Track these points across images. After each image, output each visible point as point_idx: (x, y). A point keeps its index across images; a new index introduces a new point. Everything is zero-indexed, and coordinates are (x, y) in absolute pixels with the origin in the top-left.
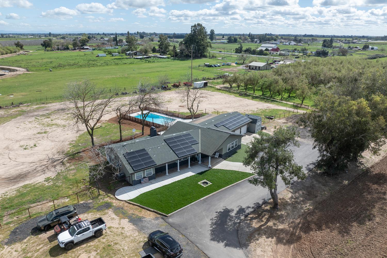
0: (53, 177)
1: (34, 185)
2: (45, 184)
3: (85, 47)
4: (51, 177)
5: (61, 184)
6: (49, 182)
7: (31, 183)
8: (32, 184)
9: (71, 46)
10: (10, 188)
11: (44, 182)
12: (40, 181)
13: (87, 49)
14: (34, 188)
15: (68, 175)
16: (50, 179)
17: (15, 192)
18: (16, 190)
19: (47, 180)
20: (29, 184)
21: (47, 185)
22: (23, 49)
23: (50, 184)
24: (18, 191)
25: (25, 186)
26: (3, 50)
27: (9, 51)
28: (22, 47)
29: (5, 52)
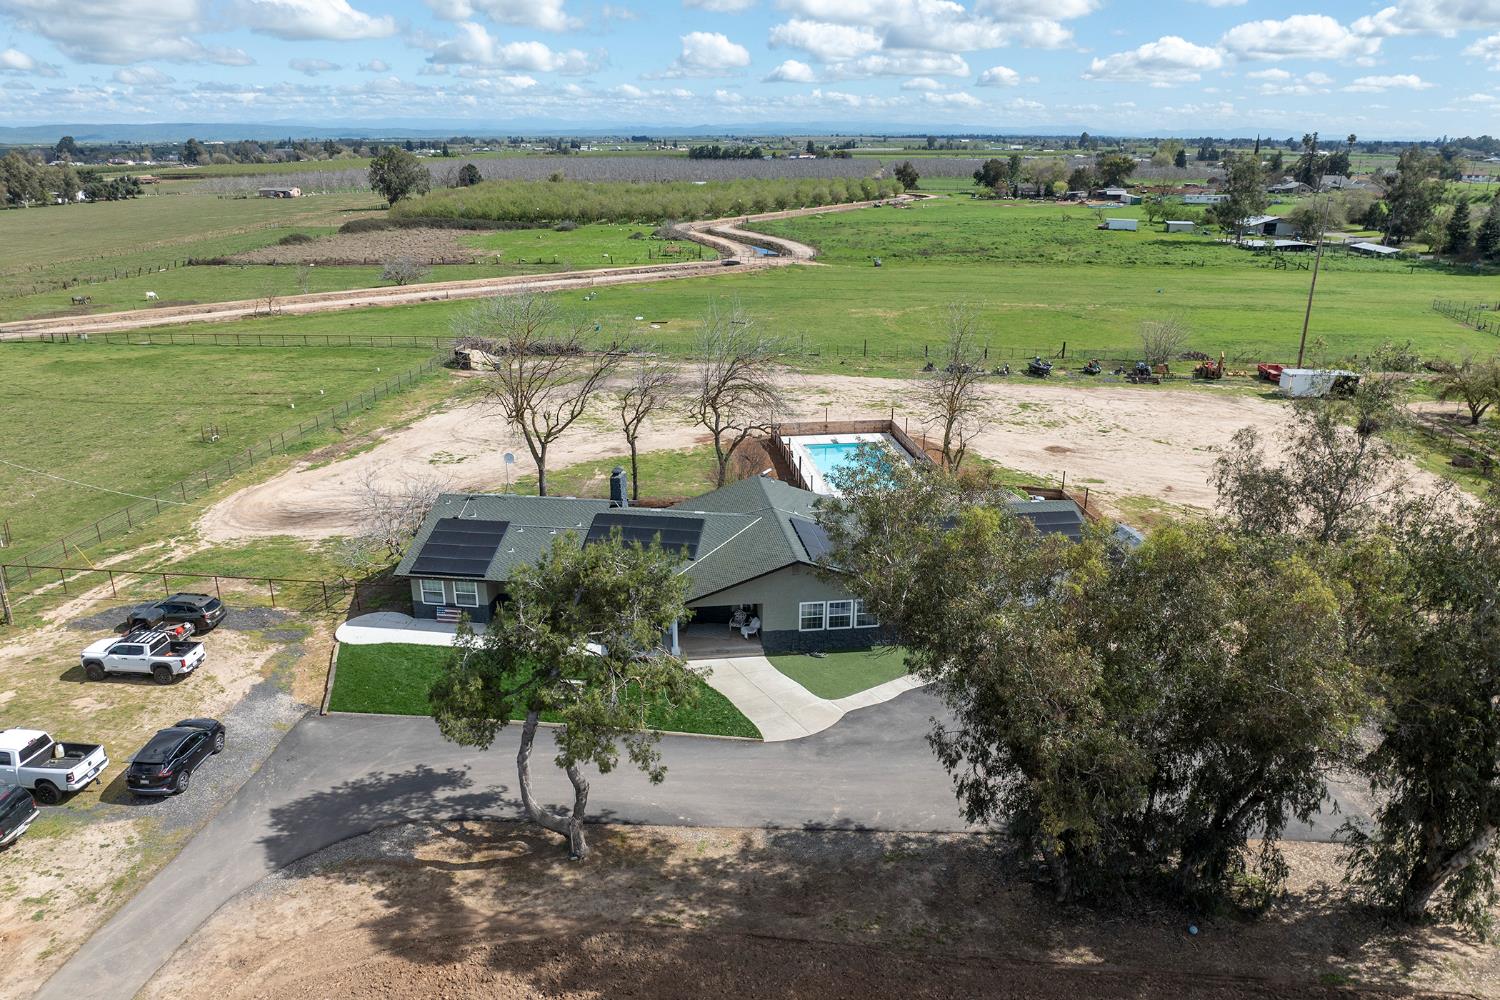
3: (1110, 192)
9: (1061, 186)
13: (1116, 198)
22: (917, 188)
26: (841, 190)
27: (860, 193)
28: (914, 180)
29: (845, 195)
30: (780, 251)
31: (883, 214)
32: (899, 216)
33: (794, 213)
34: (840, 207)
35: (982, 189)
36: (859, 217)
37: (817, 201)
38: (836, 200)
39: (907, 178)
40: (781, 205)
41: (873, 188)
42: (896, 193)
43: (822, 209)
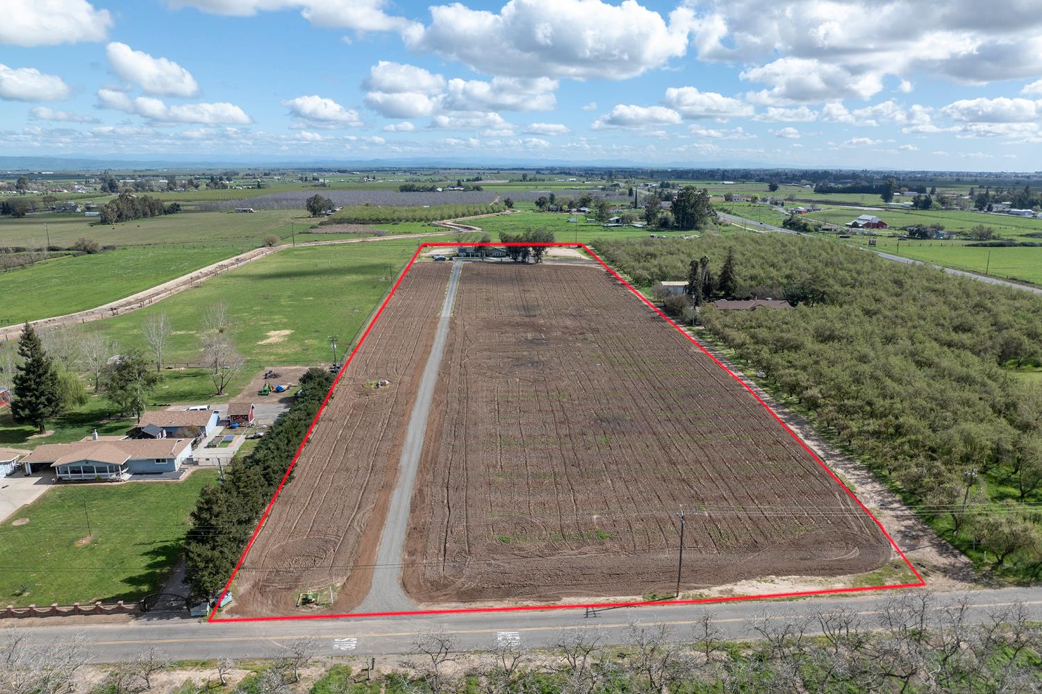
3: (582, 209)
9: (565, 207)
13: (584, 211)
22: (513, 208)
26: (484, 209)
27: (491, 210)
28: (511, 205)
29: (485, 211)
30: (471, 229)
31: (501, 218)
32: (507, 219)
33: (469, 218)
34: (484, 216)
35: (538, 208)
36: (492, 219)
37: (476, 214)
38: (483, 213)
39: (509, 204)
40: (463, 215)
41: (496, 208)
42: (505, 209)
43: (478, 217)
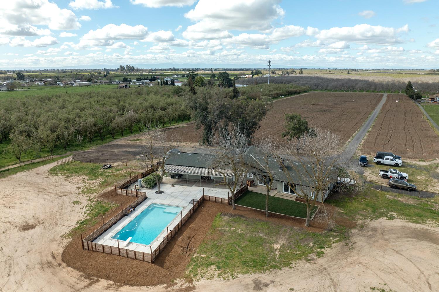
0: (385, 218)
1: (407, 219)
2: (396, 215)
4: (386, 219)
5: (383, 208)
6: (391, 215)
7: (410, 224)
8: (408, 222)
10: (432, 229)
11: (397, 217)
12: (400, 220)
14: (408, 217)
15: (370, 212)
16: (389, 217)
17: (427, 222)
18: (427, 223)
19: (392, 218)
20: (412, 222)
21: (395, 214)
23: (392, 213)
24: (424, 222)
25: (416, 222)
